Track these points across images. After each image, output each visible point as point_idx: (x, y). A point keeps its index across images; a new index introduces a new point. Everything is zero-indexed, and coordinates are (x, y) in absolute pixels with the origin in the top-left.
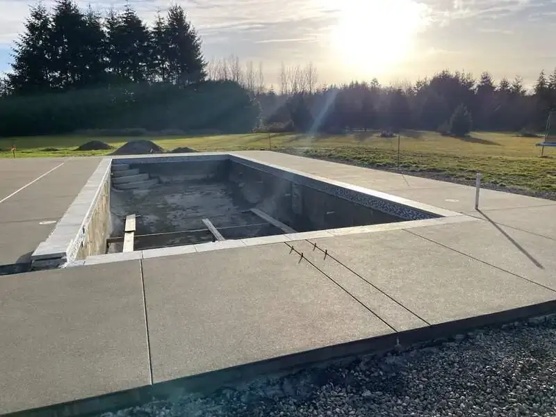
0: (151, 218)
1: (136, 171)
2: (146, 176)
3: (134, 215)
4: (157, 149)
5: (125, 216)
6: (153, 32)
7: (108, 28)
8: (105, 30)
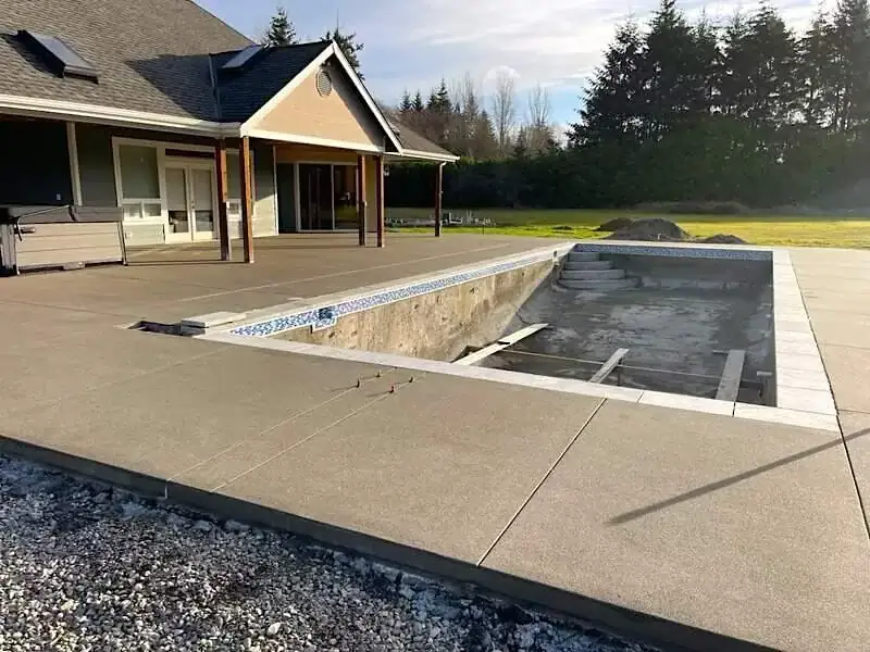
2: (618, 273)
6: (804, 40)
7: (727, 42)
8: (721, 45)
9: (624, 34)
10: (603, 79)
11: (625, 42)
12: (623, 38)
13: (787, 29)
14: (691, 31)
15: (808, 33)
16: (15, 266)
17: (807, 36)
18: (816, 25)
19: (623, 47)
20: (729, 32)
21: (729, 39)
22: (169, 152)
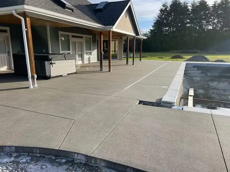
0: (201, 91)
1: (196, 69)
2: (200, 71)
3: (193, 89)
4: (207, 60)
5: (189, 88)
6: (212, 7)
7: (191, 7)
8: (190, 8)
9: (164, 4)
10: (159, 17)
11: (164, 7)
12: (164, 6)
13: (207, 4)
14: (182, 4)
15: (213, 5)
16: (50, 76)
17: (213, 6)
18: (215, 2)
19: (164, 8)
20: (192, 4)
21: (192, 6)
22: (73, 36)
